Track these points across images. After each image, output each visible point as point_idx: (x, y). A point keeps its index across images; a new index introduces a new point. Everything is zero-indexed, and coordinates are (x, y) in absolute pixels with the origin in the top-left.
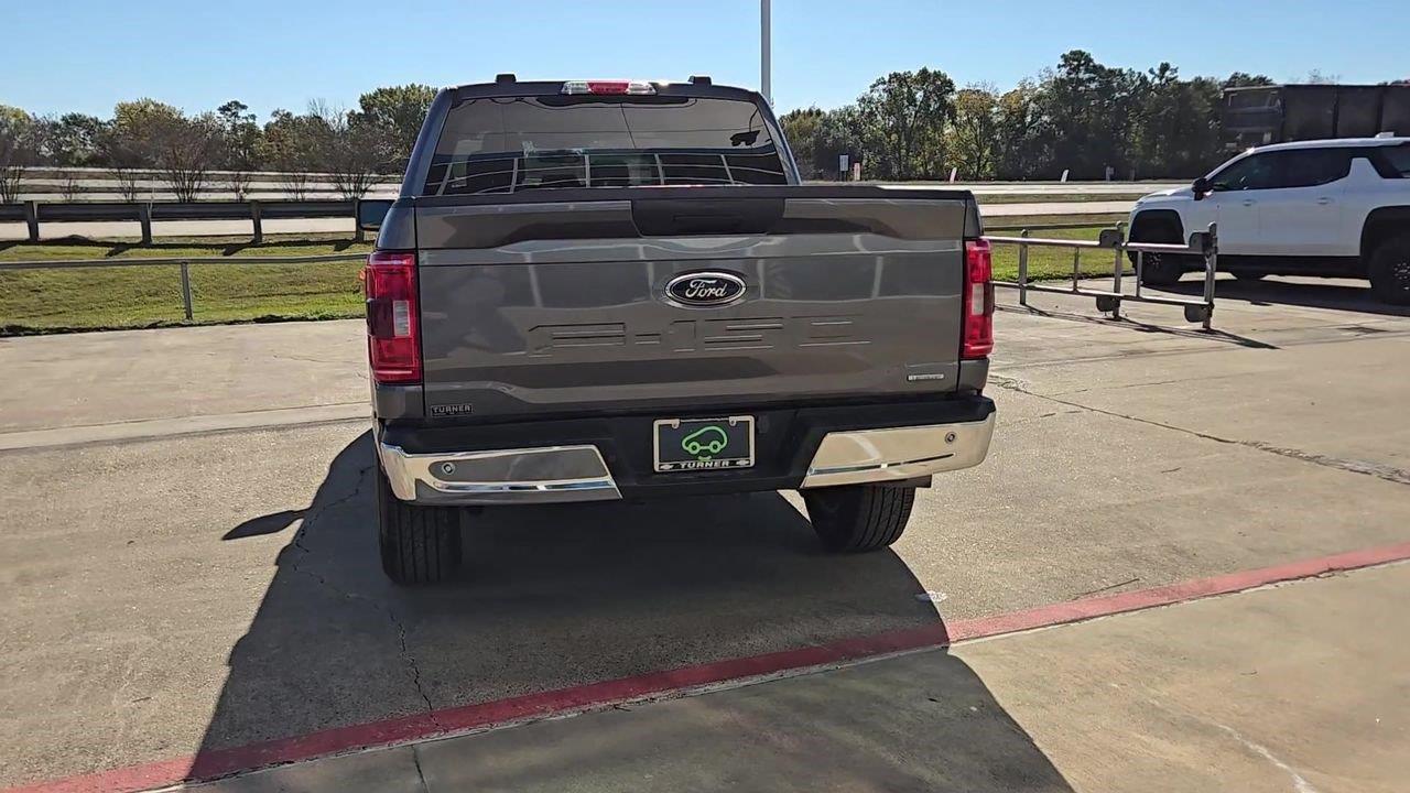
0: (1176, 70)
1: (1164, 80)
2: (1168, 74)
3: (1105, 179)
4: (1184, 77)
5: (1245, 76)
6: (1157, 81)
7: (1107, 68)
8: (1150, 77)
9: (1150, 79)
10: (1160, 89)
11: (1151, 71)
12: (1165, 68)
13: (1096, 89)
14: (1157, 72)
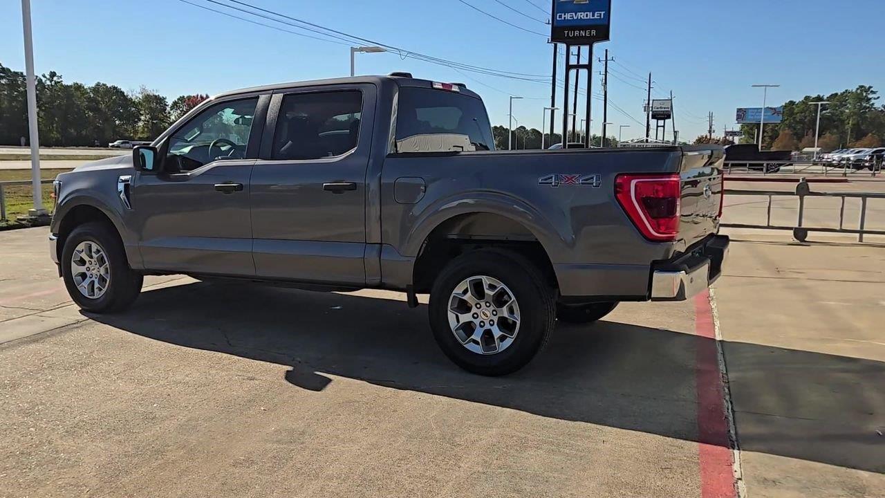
0: (61, 77)
1: (53, 82)
2: (55, 78)
3: (20, 145)
4: (67, 82)
5: (104, 85)
6: (48, 83)
7: (12, 70)
8: (44, 79)
9: (43, 81)
10: (51, 88)
11: (44, 76)
12: (53, 74)
13: (6, 84)
14: (48, 77)
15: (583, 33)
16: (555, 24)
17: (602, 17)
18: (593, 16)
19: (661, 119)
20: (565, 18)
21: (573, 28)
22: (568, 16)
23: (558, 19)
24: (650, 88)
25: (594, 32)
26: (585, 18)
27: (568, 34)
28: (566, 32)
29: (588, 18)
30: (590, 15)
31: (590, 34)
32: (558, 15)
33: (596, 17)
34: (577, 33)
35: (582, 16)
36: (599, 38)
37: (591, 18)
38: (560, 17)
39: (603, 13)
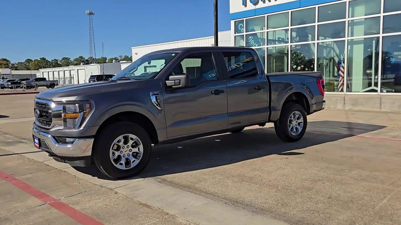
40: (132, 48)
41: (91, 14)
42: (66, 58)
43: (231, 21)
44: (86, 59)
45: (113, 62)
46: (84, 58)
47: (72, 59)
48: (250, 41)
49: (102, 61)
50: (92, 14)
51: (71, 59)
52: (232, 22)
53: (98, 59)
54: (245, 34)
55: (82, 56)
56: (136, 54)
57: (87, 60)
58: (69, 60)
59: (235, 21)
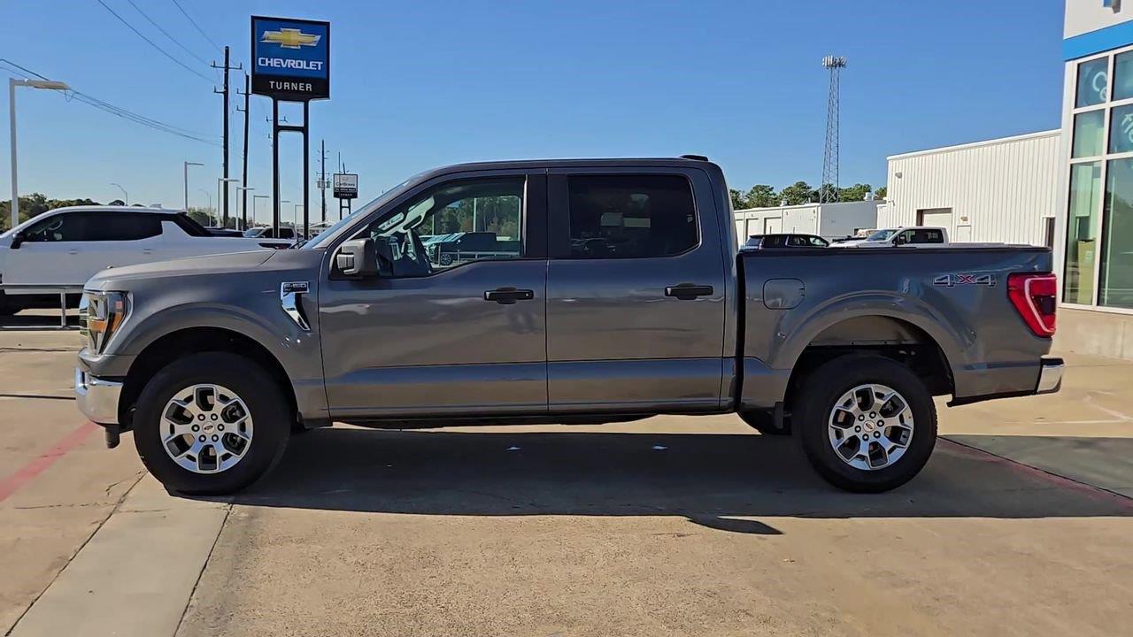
15: (294, 86)
16: (256, 71)
17: (319, 68)
18: (308, 65)
19: (345, 198)
20: (269, 64)
21: (282, 79)
22: (274, 62)
23: (260, 64)
24: (323, 158)
25: (309, 87)
26: (297, 67)
27: (275, 85)
28: (272, 83)
29: (301, 67)
30: (303, 65)
31: (305, 88)
32: (260, 59)
33: (311, 68)
34: (287, 85)
35: (293, 65)
36: (317, 94)
37: (305, 67)
38: (263, 62)
39: (320, 63)
40: (889, 158)
41: (838, 64)
42: (763, 188)
43: (1067, 63)
44: (814, 189)
45: (865, 198)
46: (809, 188)
47: (778, 191)
48: (1126, 131)
49: (828, 196)
50: (840, 64)
51: (774, 191)
52: (1071, 69)
53: (846, 190)
54: (1108, 105)
55: (804, 183)
56: (900, 176)
57: (816, 194)
58: (771, 192)
59: (1079, 65)
